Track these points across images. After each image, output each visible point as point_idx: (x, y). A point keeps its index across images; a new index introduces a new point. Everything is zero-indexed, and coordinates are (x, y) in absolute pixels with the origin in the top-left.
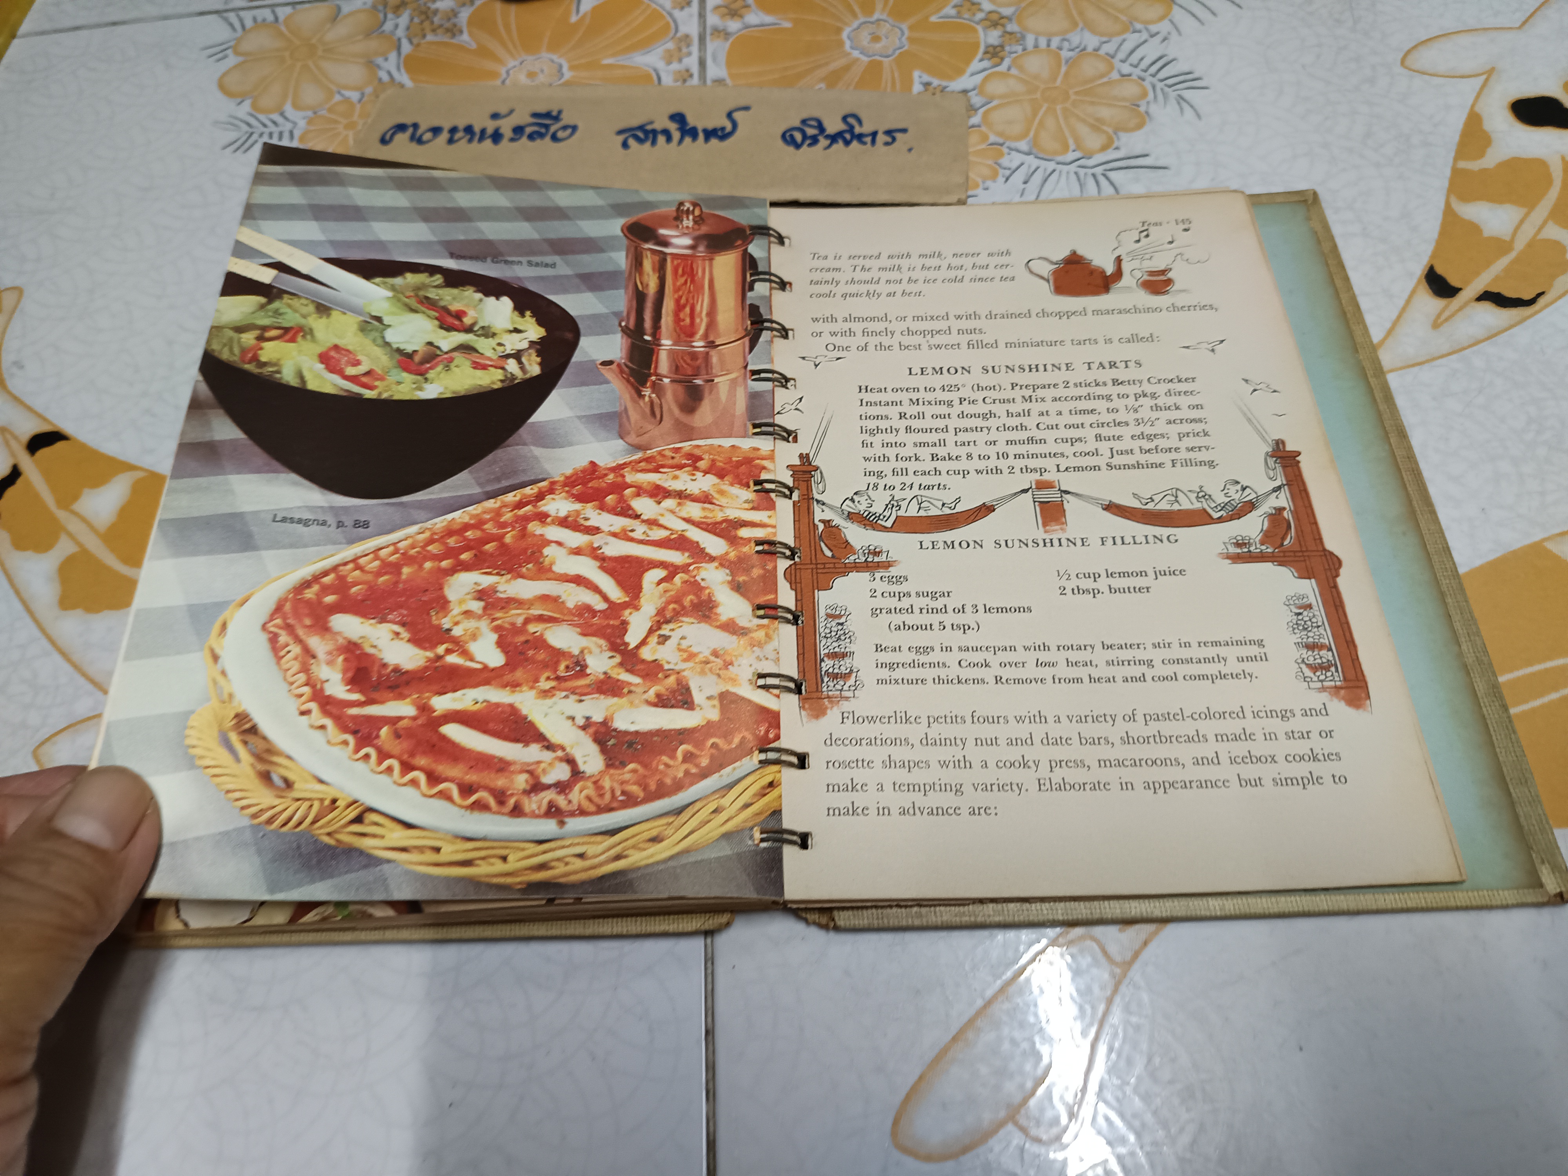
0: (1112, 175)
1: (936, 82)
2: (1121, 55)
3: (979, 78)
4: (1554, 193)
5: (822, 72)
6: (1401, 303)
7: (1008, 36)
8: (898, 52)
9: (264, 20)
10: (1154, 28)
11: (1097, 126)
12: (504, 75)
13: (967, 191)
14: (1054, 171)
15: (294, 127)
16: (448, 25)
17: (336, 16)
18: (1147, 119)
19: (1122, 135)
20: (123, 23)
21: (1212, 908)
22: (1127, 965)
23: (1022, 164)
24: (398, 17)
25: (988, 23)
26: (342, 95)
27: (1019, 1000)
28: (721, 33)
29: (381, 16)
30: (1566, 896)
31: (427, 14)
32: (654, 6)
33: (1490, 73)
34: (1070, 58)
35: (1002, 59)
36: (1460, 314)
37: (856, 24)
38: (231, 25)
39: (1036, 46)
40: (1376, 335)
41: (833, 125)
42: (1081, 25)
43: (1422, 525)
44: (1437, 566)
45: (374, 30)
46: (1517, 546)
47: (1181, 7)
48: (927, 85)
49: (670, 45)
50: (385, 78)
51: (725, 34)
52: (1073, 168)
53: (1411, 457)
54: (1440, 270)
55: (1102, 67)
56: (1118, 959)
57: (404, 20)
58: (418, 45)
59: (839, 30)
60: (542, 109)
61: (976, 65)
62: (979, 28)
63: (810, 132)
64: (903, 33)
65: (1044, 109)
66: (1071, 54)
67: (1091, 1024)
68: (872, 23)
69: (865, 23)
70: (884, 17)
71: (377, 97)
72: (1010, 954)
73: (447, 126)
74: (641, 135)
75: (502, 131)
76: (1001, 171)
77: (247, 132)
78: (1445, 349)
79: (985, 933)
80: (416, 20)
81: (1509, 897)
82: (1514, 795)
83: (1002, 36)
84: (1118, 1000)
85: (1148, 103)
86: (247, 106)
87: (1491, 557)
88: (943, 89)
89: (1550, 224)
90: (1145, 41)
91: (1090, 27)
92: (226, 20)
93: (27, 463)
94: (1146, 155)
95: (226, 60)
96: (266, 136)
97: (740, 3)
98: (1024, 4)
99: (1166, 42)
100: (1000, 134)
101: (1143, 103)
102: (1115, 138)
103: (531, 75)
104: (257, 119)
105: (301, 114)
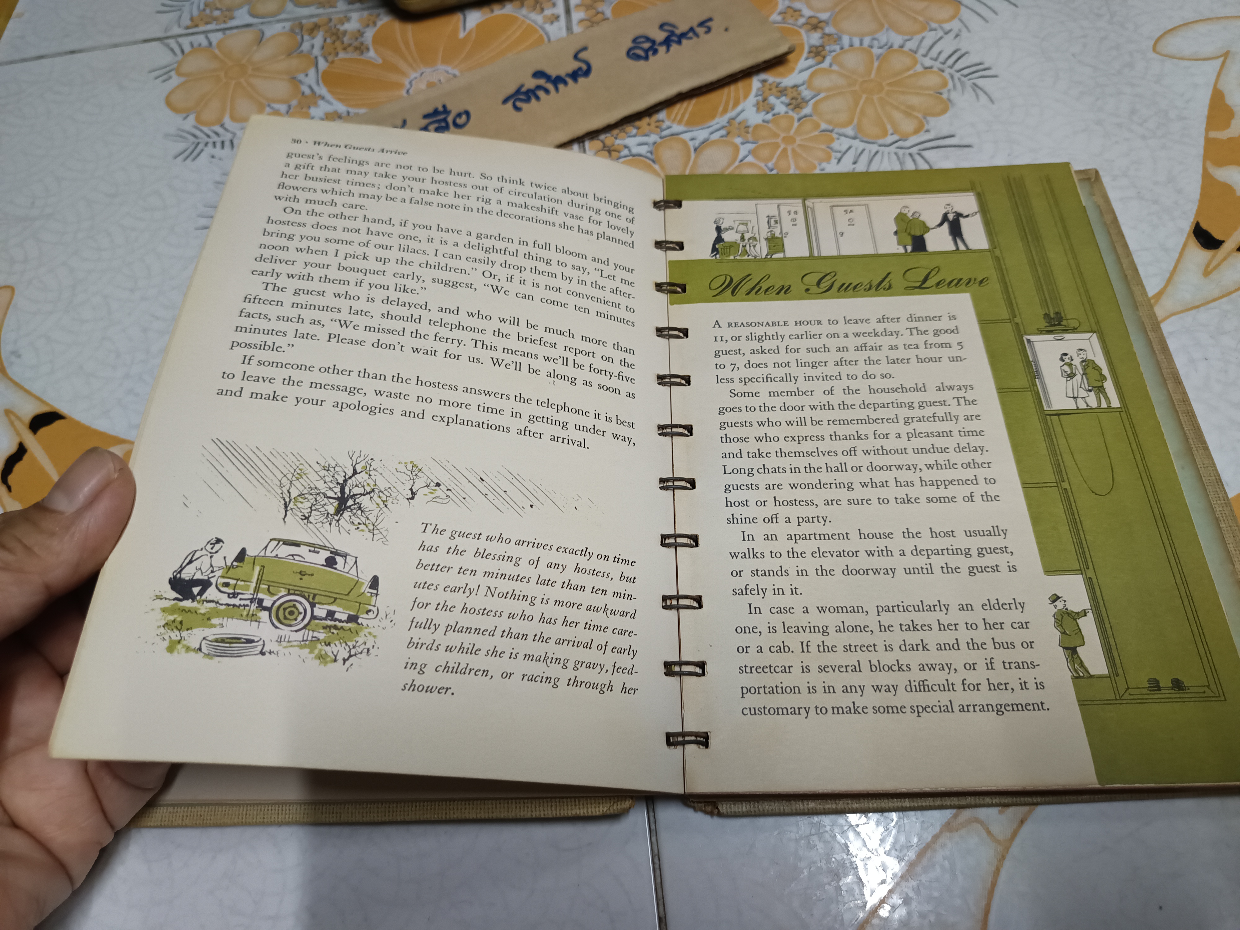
0: (926, 154)
1: (771, 79)
2: (922, 51)
3: (806, 75)
6: (1176, 255)
7: (827, 38)
9: (200, 46)
10: (947, 26)
11: (909, 112)
12: (408, 86)
14: (877, 152)
16: (356, 44)
17: (260, 39)
18: (950, 105)
19: (929, 118)
20: (80, 51)
23: (850, 148)
24: (313, 38)
25: (809, 27)
26: (272, 108)
29: (299, 37)
31: (337, 35)
32: (528, 22)
33: (1226, 55)
34: (881, 54)
35: (824, 57)
36: (1225, 263)
38: (172, 50)
39: (851, 45)
42: (886, 26)
45: (294, 51)
47: (967, 7)
50: (307, 91)
52: (892, 148)
54: (1204, 226)
55: (907, 61)
57: (318, 41)
58: (333, 62)
61: (802, 63)
62: (803, 32)
65: (863, 99)
66: (880, 51)
71: (302, 108)
76: (834, 154)
77: (193, 143)
78: (1216, 293)
80: (329, 41)
83: (822, 38)
84: (1003, 873)
85: (949, 91)
86: (191, 119)
88: (777, 84)
90: (941, 38)
91: (894, 27)
92: (167, 45)
93: (30, 440)
94: (952, 136)
95: (171, 81)
96: (210, 146)
97: (600, 17)
98: (837, 10)
99: (958, 38)
100: (829, 122)
101: (945, 91)
102: (925, 122)
103: (430, 85)
104: (201, 130)
105: (239, 125)
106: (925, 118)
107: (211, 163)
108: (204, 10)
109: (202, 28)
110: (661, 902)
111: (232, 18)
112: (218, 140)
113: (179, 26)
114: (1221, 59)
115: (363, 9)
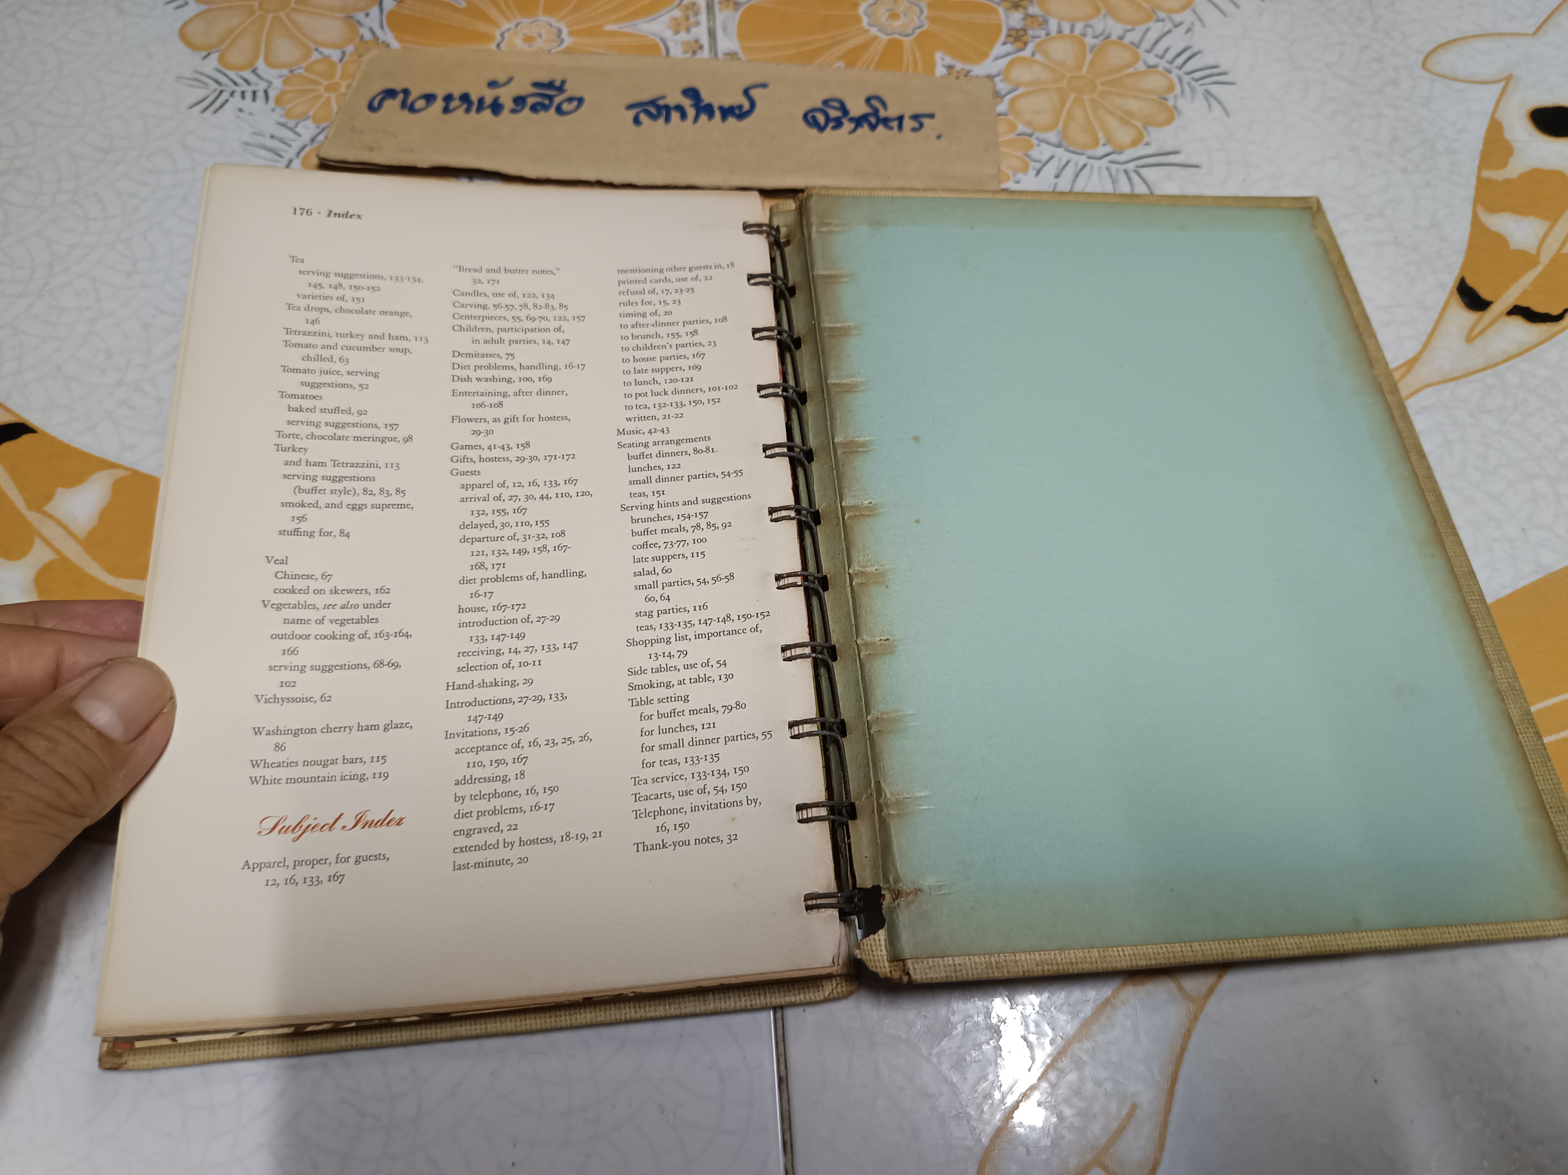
0: (1144, 172)
1: (959, 66)
2: (1146, 45)
3: (1003, 63)
5: (841, 49)
6: (1435, 315)
7: (1030, 19)
8: (918, 31)
10: (1177, 18)
11: (1126, 119)
12: (499, 39)
13: (997, 183)
14: (1085, 166)
15: (269, 87)
18: (1176, 115)
19: (1151, 129)
23: (1052, 157)
25: (1009, 5)
26: (321, 53)
28: (730, 2)
33: (1508, 79)
34: (1095, 46)
35: (1026, 44)
39: (1060, 32)
41: (858, 108)
42: (1103, 11)
46: (1557, 567)
48: (950, 68)
49: (677, 13)
50: (368, 36)
51: (734, 3)
52: (1104, 162)
54: (1471, 282)
55: (1127, 56)
58: (402, 1)
59: (855, 5)
60: (544, 78)
61: (999, 49)
62: (1000, 10)
63: (834, 113)
64: (922, 12)
65: (1071, 99)
66: (1095, 41)
71: (360, 57)
73: (441, 93)
74: (653, 110)
75: (501, 101)
76: (1032, 164)
77: (215, 90)
78: (1479, 364)
83: (1024, 19)
84: (1194, 1036)
85: (1176, 96)
86: (213, 60)
87: (1533, 579)
88: (967, 74)
90: (1169, 31)
91: (1113, 12)
94: (1177, 152)
95: (186, 8)
96: (238, 95)
99: (1190, 32)
100: (1029, 124)
101: (1171, 96)
102: (1145, 133)
103: (528, 39)
104: (225, 75)
105: (276, 72)
106: (1145, 128)
107: (238, 117)
110: (782, 1059)
112: (249, 90)
114: (1502, 84)
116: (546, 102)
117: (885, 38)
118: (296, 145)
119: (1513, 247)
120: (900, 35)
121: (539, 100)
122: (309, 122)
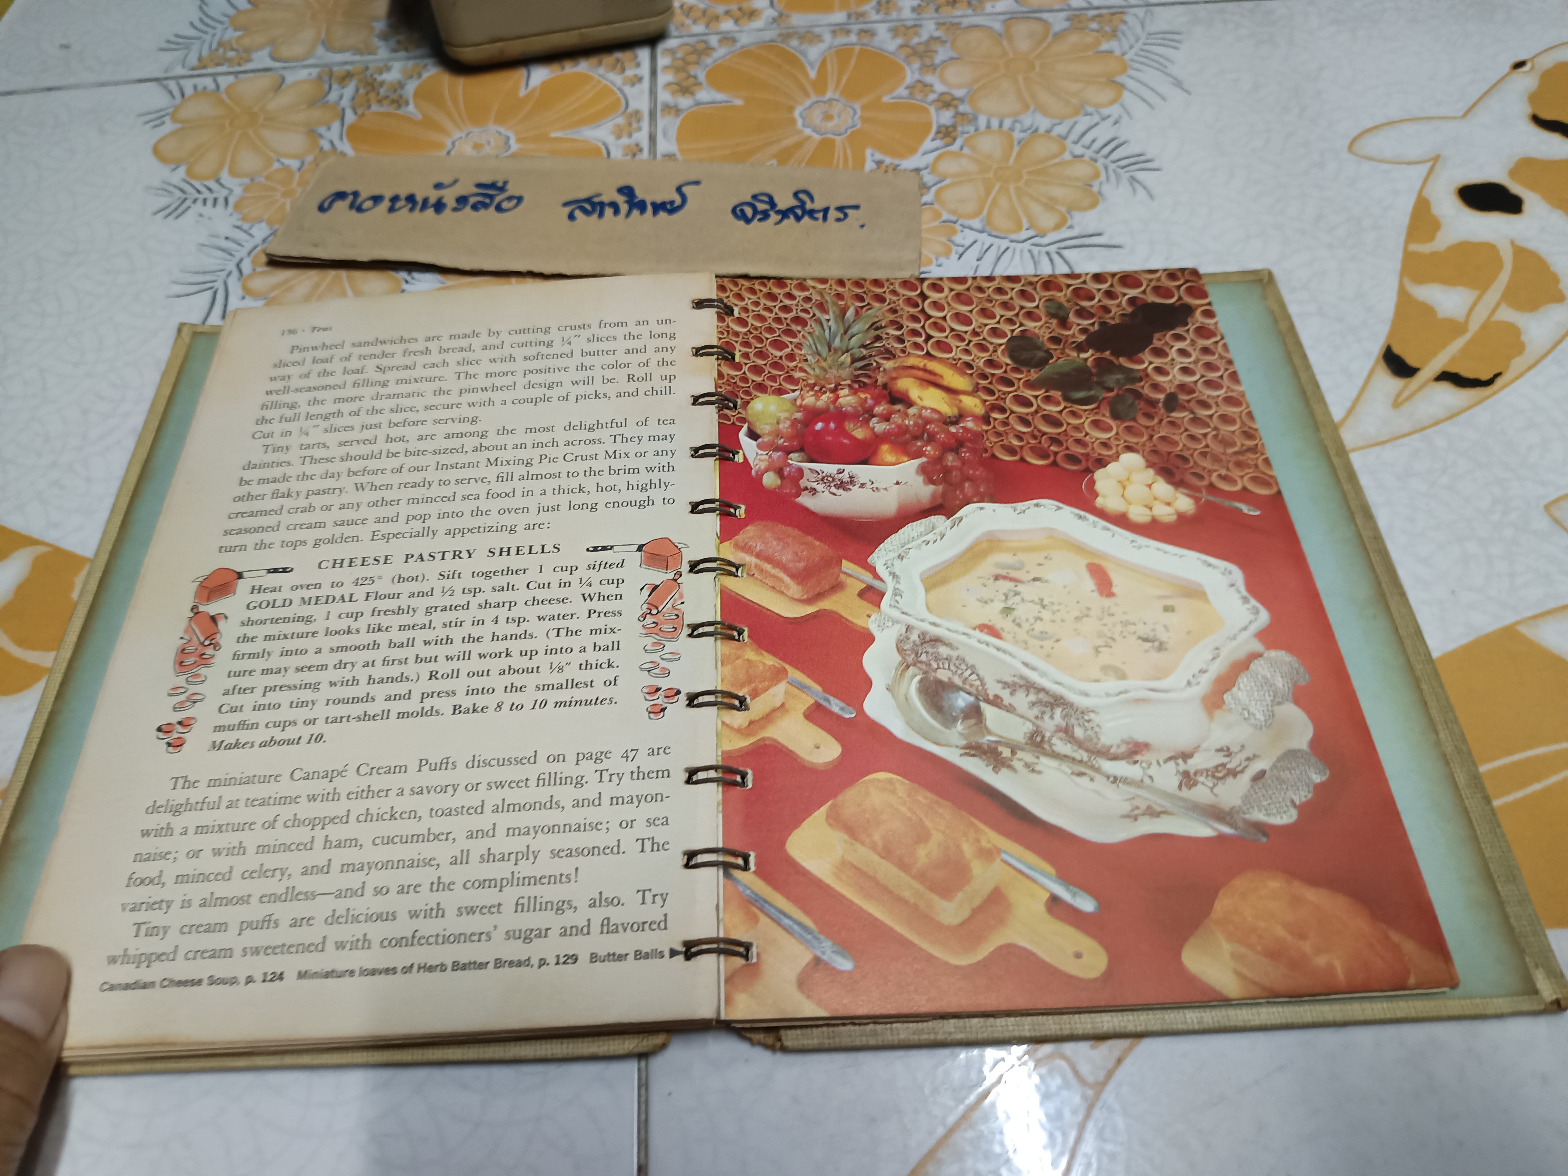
0: (1066, 253)
1: (888, 160)
2: (1073, 136)
3: (931, 157)
4: (1505, 276)
5: (774, 149)
6: (1360, 382)
7: (960, 117)
8: (849, 131)
9: (205, 88)
10: (1105, 111)
11: (1050, 205)
12: (449, 146)
13: (920, 267)
14: (1008, 248)
15: (229, 194)
16: (394, 96)
17: (279, 86)
18: (1100, 200)
19: (1074, 213)
20: (61, 88)
21: (1189, 1021)
22: (1100, 1086)
23: (975, 242)
24: (343, 87)
25: (940, 104)
26: (282, 163)
27: (983, 1128)
28: (672, 109)
29: (326, 86)
30: (1563, 1003)
31: (372, 86)
32: (604, 82)
33: (1436, 159)
34: (1023, 139)
35: (954, 139)
37: (808, 103)
38: (171, 93)
39: (988, 126)
40: (1337, 412)
41: (785, 201)
42: (1032, 107)
43: (1393, 608)
44: (1410, 650)
45: (318, 100)
46: (1489, 629)
48: (879, 163)
49: (621, 120)
50: (326, 146)
51: (676, 110)
52: (1026, 245)
53: (1378, 538)
54: (1397, 350)
55: (1054, 147)
56: (1090, 1079)
57: (349, 90)
58: (363, 115)
59: (791, 109)
60: (486, 179)
61: (928, 144)
62: (932, 109)
63: (761, 207)
64: (855, 113)
65: (997, 187)
66: (1023, 135)
67: (1061, 1154)
68: (824, 102)
69: (817, 102)
70: (836, 96)
71: (317, 165)
72: (974, 1075)
73: (388, 194)
74: (588, 207)
75: (445, 200)
76: (954, 248)
77: (180, 198)
79: (946, 1052)
81: (1502, 1004)
82: (1502, 894)
83: (954, 117)
84: (1090, 1125)
85: (1101, 183)
86: (182, 172)
87: (1464, 641)
88: (895, 168)
89: (1503, 306)
90: (1096, 124)
91: (1041, 109)
92: (166, 87)
94: (1099, 234)
95: (163, 127)
96: (200, 203)
97: (691, 80)
98: (976, 87)
99: (1117, 125)
100: (954, 212)
101: (1096, 183)
102: (1068, 217)
103: (477, 146)
104: (191, 185)
105: (237, 181)
106: (1069, 213)
107: (197, 222)
108: (217, 50)
109: (210, 70)
111: (249, 60)
112: (210, 197)
113: (184, 66)
114: (1430, 164)
115: (408, 58)
116: (487, 201)
117: (817, 137)
118: (248, 246)
119: (1441, 314)
120: (834, 134)
121: (480, 199)
122: (263, 225)
